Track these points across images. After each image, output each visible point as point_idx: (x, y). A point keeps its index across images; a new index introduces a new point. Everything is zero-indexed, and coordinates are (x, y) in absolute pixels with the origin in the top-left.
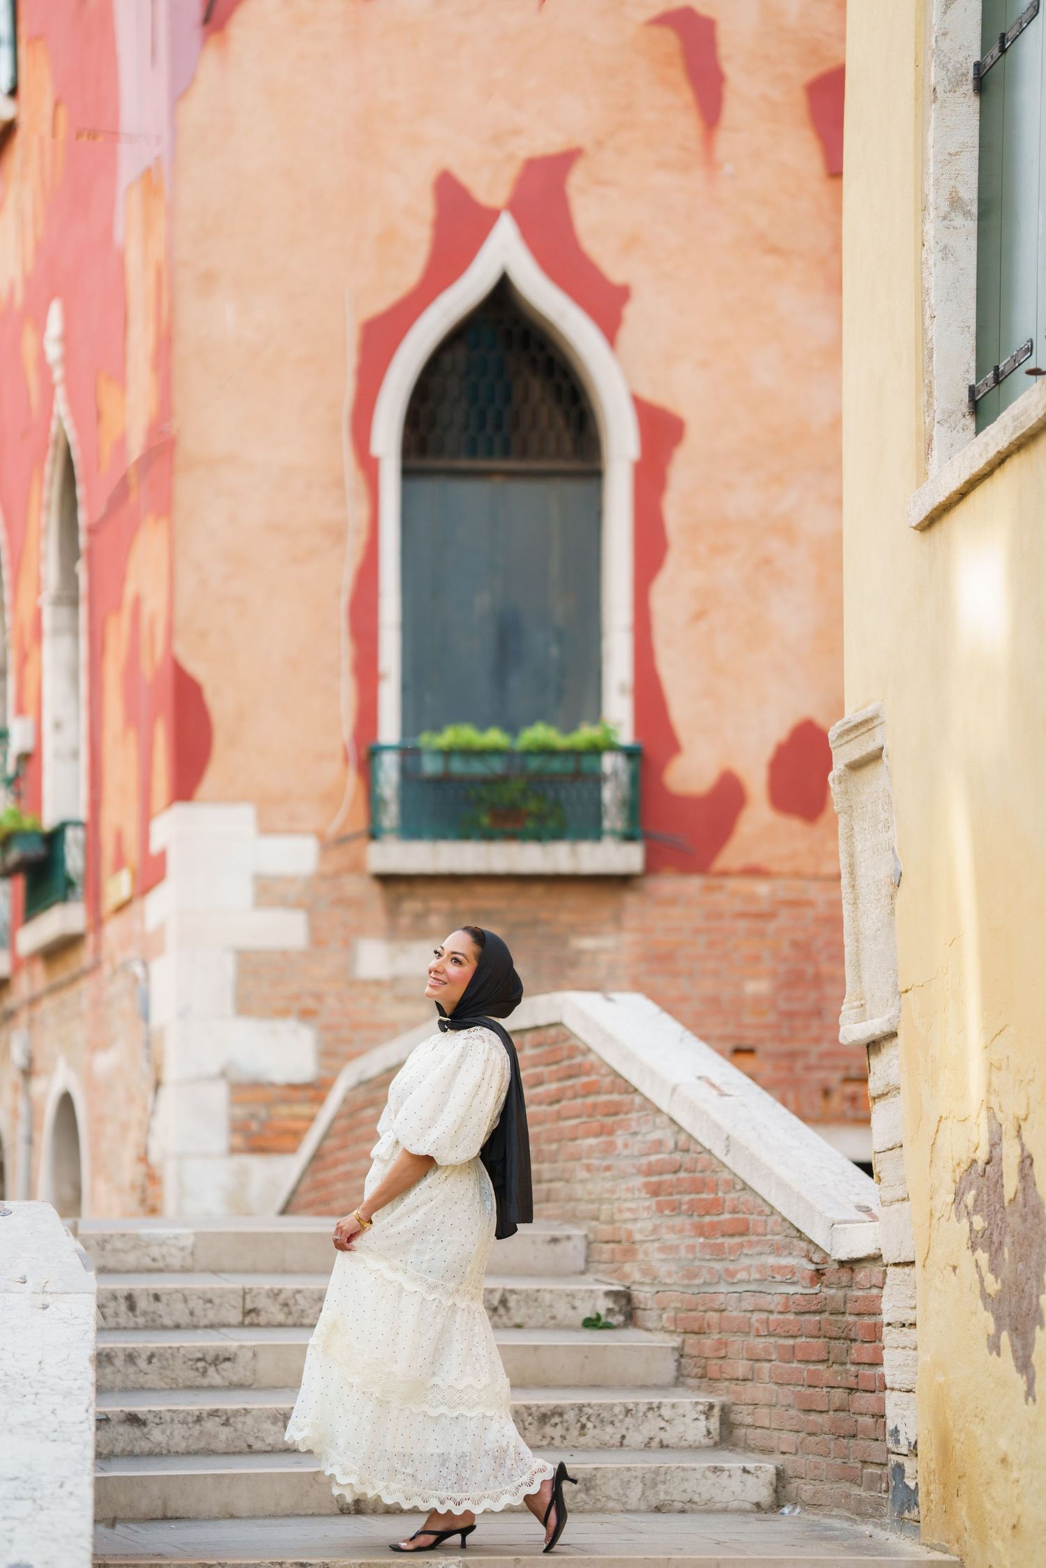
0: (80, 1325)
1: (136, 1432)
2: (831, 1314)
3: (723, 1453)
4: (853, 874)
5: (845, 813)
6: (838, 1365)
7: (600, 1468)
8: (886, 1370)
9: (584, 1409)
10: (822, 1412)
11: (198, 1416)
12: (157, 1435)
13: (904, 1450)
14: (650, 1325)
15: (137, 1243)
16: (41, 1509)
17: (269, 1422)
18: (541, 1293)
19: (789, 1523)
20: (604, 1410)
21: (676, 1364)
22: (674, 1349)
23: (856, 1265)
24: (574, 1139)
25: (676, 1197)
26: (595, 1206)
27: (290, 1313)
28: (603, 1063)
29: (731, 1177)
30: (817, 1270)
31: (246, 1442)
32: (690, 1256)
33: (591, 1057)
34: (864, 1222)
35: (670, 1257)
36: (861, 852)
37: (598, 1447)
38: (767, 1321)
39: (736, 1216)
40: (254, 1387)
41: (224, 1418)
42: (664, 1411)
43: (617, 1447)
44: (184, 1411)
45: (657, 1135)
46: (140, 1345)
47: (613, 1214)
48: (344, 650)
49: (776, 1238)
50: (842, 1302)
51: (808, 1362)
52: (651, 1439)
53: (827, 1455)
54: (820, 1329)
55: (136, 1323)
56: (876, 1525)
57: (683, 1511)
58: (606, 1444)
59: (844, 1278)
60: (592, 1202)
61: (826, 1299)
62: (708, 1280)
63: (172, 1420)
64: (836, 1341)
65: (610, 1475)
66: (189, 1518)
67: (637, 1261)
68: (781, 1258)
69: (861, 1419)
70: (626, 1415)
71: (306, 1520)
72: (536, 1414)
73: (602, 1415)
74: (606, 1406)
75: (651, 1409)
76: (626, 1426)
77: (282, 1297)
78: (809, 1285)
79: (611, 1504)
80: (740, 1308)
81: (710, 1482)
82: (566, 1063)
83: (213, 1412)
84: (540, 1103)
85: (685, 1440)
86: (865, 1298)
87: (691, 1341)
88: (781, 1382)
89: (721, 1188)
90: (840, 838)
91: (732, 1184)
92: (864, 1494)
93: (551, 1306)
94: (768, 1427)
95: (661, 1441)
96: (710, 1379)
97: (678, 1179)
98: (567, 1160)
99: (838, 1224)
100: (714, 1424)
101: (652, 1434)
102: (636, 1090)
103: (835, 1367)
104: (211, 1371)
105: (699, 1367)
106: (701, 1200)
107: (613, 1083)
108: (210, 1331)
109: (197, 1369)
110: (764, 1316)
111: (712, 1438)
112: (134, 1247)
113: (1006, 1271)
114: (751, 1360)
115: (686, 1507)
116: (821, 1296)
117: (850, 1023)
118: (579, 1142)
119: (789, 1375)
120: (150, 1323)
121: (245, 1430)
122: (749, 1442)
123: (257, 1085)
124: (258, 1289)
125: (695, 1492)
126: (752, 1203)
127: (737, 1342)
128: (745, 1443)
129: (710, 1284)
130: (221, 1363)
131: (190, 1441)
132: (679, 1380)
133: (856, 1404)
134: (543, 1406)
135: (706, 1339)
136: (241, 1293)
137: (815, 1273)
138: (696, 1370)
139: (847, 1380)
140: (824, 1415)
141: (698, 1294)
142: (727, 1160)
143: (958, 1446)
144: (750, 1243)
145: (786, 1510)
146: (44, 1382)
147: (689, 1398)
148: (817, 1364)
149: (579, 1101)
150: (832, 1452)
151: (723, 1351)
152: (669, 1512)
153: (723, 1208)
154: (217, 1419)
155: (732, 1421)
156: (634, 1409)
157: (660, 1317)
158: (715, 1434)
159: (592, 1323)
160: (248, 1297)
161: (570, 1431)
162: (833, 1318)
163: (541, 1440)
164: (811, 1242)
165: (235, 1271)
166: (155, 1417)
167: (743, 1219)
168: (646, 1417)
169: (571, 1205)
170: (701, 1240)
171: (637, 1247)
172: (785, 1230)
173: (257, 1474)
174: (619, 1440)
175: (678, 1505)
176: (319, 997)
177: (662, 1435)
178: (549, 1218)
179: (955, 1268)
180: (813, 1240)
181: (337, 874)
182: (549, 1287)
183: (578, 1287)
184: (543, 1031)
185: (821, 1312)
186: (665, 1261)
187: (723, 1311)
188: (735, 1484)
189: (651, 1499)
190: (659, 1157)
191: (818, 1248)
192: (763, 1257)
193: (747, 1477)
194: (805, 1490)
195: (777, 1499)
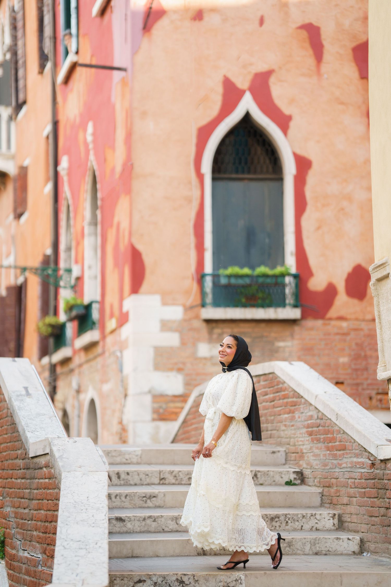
0: (102, 483)
1: (122, 524)
2: (378, 480)
3: (340, 532)
4: (380, 318)
5: (376, 297)
6: (382, 499)
7: (294, 538)
9: (287, 515)
10: (376, 517)
11: (144, 518)
12: (129, 525)
14: (310, 484)
15: (121, 453)
16: (89, 552)
17: (170, 520)
18: (269, 472)
19: (366, 559)
20: (295, 516)
21: (320, 499)
22: (319, 493)
23: (387, 461)
24: (280, 415)
25: (318, 436)
26: (288, 440)
27: (177, 480)
28: (290, 387)
29: (338, 429)
30: (372, 463)
31: (162, 528)
32: (324, 458)
33: (285, 385)
34: (389, 445)
35: (317, 458)
36: (382, 310)
37: (293, 530)
38: (354, 482)
39: (341, 443)
40: (164, 507)
41: (154, 519)
42: (317, 516)
43: (300, 530)
44: (139, 516)
45: (311, 413)
46: (122, 491)
47: (295, 443)
49: (356, 451)
50: (382, 475)
51: (370, 498)
52: (313, 527)
53: (379, 533)
54: (374, 485)
55: (120, 483)
57: (326, 555)
58: (295, 529)
59: (383, 466)
60: (287, 438)
61: (376, 474)
62: (331, 467)
63: (135, 520)
64: (381, 490)
65: (298, 541)
66: (141, 557)
67: (305, 460)
68: (359, 459)
70: (303, 518)
71: (185, 558)
72: (269, 517)
73: (294, 518)
74: (295, 515)
75: (312, 515)
76: (303, 522)
77: (174, 474)
78: (370, 469)
79: (299, 552)
80: (344, 477)
81: (335, 543)
82: (276, 387)
83: (150, 517)
84: (267, 402)
85: (325, 527)
86: (390, 474)
87: (326, 490)
88: (361, 505)
89: (335, 433)
90: (375, 305)
91: (339, 431)
93: (273, 477)
94: (356, 522)
95: (316, 528)
96: (334, 504)
97: (319, 430)
98: (277, 423)
99: (380, 446)
100: (336, 521)
101: (313, 525)
102: (302, 397)
103: (381, 500)
104: (148, 501)
105: (329, 500)
106: (328, 437)
107: (294, 394)
108: (147, 486)
109: (143, 501)
110: (353, 480)
111: (335, 527)
112: (119, 455)
114: (349, 497)
115: (327, 553)
116: (375, 473)
117: (381, 372)
118: (281, 416)
119: (364, 503)
120: (126, 483)
121: (162, 523)
122: (349, 528)
123: (162, 396)
124: (165, 470)
125: (330, 547)
126: (347, 438)
127: (343, 490)
128: (348, 528)
129: (332, 469)
130: (152, 498)
131: (141, 527)
132: (322, 505)
133: (389, 514)
134: (272, 514)
135: (332, 489)
136: (159, 472)
137: (371, 464)
138: (328, 501)
139: (386, 505)
140: (377, 518)
141: (328, 472)
142: (337, 423)
144: (347, 453)
145: (365, 554)
146: (89, 505)
147: (326, 511)
148: (374, 498)
149: (281, 401)
150: (381, 532)
151: (338, 494)
152: (321, 555)
153: (336, 440)
154: (151, 519)
155: (343, 520)
156: (306, 516)
157: (314, 481)
158: (336, 525)
159: (289, 483)
160: (161, 474)
161: (282, 524)
162: (379, 481)
163: (272, 527)
164: (369, 453)
165: (156, 464)
166: (128, 518)
167: (344, 444)
168: (311, 518)
169: (279, 439)
170: (328, 452)
171: (305, 455)
172: (360, 448)
173: (166, 540)
174: (301, 527)
175: (324, 552)
176: (184, 364)
177: (317, 525)
178: (271, 444)
180: (370, 452)
181: (190, 319)
182: (272, 470)
183: (283, 470)
184: (267, 376)
185: (374, 479)
186: (315, 460)
187: (338, 478)
188: (345, 544)
189: (313, 549)
190: (312, 421)
191: (372, 455)
192: (352, 459)
193: (349, 542)
194: (371, 546)
195: (362, 550)
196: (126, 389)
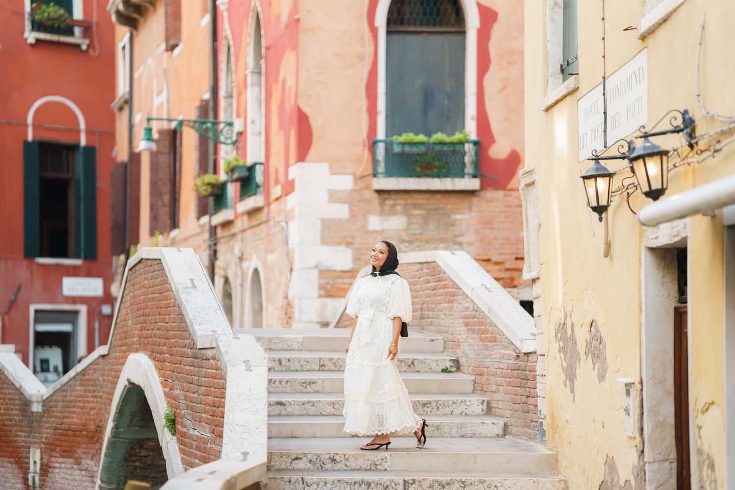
1: (282, 408)
2: (522, 371)
3: (487, 417)
4: (528, 223)
7: (443, 422)
8: (538, 390)
9: (438, 401)
11: (303, 403)
12: (289, 409)
13: (543, 417)
14: (465, 372)
15: (283, 340)
17: (328, 405)
18: (426, 360)
19: (508, 441)
20: (446, 402)
21: (473, 386)
22: (472, 380)
23: (529, 354)
24: (440, 304)
26: (447, 328)
27: (336, 366)
28: (450, 278)
29: (490, 321)
30: (517, 355)
31: (320, 412)
32: (478, 348)
33: (446, 275)
34: (533, 339)
35: (472, 348)
37: (443, 415)
38: (502, 372)
39: (492, 335)
40: (323, 392)
41: (312, 404)
42: (466, 403)
43: (450, 415)
45: (467, 305)
46: (283, 377)
47: (453, 332)
48: (364, 103)
49: (506, 343)
50: (525, 366)
51: (514, 387)
53: (520, 418)
54: (518, 376)
56: (534, 442)
57: (471, 437)
58: (446, 414)
59: (526, 359)
60: (446, 327)
61: (520, 365)
62: (483, 357)
63: (294, 404)
64: (523, 380)
65: (446, 425)
66: (300, 437)
67: (461, 349)
68: (506, 351)
69: (530, 406)
70: (453, 404)
71: (340, 439)
72: (421, 403)
73: (445, 404)
75: (462, 402)
76: (453, 407)
77: (333, 361)
78: (515, 360)
79: (446, 435)
80: (493, 367)
81: (481, 427)
82: (437, 276)
83: (309, 401)
84: (429, 290)
85: (474, 412)
86: (532, 366)
87: (478, 378)
88: (506, 393)
89: (488, 325)
91: (491, 324)
92: (531, 432)
93: (430, 365)
94: (502, 408)
95: (466, 413)
96: (484, 391)
97: (474, 321)
98: (438, 311)
99: (524, 340)
100: (485, 407)
101: (462, 411)
102: (460, 288)
103: (523, 389)
104: (308, 387)
106: (481, 329)
107: (453, 285)
108: (308, 372)
109: (303, 386)
110: (501, 370)
111: (482, 412)
113: (568, 360)
114: (497, 385)
117: (526, 273)
118: (442, 305)
119: (509, 391)
120: (287, 370)
121: (320, 408)
122: (496, 413)
124: (325, 357)
125: (475, 430)
126: (497, 331)
127: (493, 379)
129: (484, 359)
130: (312, 384)
131: (301, 411)
132: (474, 392)
133: (529, 401)
134: (424, 401)
135: (483, 377)
136: (319, 359)
138: (479, 388)
139: (526, 393)
140: (520, 405)
141: (480, 361)
142: (488, 315)
143: (556, 416)
144: (497, 345)
145: (507, 437)
146: (251, 395)
147: (477, 398)
148: (517, 387)
149: (442, 290)
150: (522, 417)
151: (488, 381)
152: (466, 437)
153: (488, 332)
154: (310, 404)
155: (491, 406)
156: (456, 402)
157: (468, 369)
158: (485, 411)
160: (321, 361)
161: (434, 409)
162: (522, 372)
163: (424, 412)
164: (515, 346)
165: (317, 351)
166: (288, 403)
167: (494, 336)
168: (461, 404)
169: (439, 327)
170: (481, 343)
171: (460, 344)
172: (507, 341)
173: (323, 423)
174: (451, 412)
175: (470, 435)
176: (353, 237)
177: (466, 411)
178: (432, 331)
179: (555, 358)
182: (430, 357)
183: (439, 358)
184: (430, 264)
185: (519, 370)
186: (470, 349)
187: (488, 368)
188: (489, 428)
189: (460, 433)
190: (468, 312)
191: (517, 348)
192: (501, 350)
193: (494, 425)
194: (513, 430)
195: (504, 433)
196: (292, 264)
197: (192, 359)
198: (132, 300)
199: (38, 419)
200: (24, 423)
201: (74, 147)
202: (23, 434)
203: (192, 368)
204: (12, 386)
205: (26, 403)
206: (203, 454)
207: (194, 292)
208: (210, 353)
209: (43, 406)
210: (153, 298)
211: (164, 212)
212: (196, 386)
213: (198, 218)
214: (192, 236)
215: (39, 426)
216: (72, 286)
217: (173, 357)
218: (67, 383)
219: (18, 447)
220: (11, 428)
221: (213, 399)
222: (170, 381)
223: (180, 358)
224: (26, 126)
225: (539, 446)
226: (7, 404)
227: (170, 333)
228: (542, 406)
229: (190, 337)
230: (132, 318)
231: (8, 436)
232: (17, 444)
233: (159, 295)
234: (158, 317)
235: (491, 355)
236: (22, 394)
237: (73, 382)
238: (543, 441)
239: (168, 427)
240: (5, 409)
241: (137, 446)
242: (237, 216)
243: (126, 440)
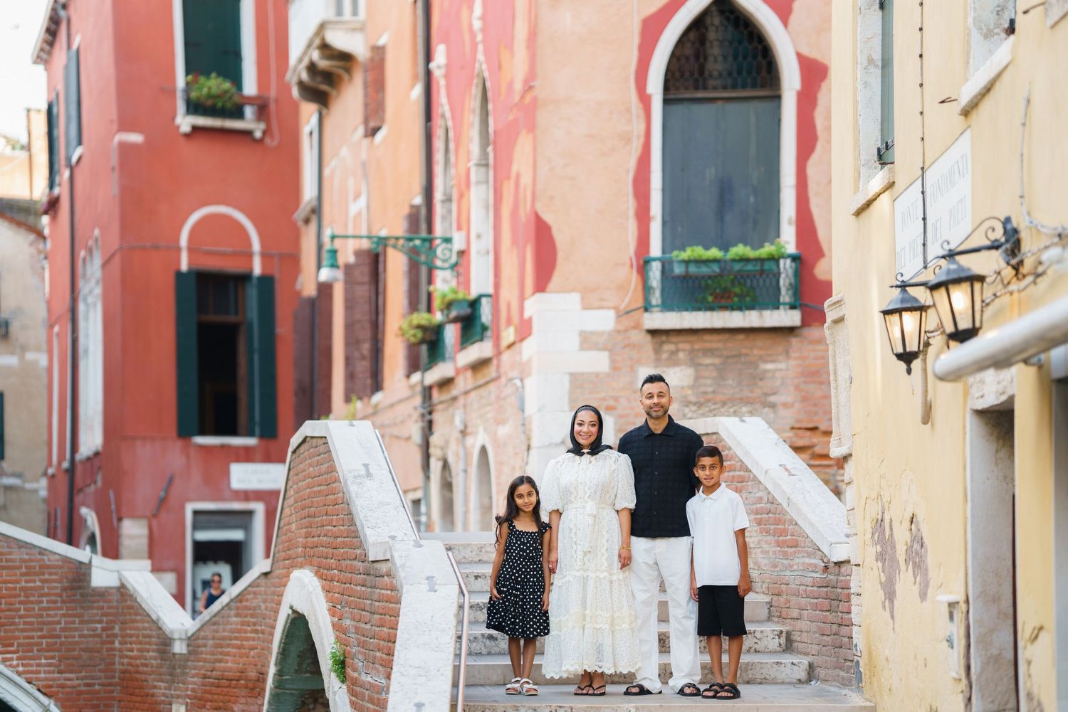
2: (832, 588)
3: (786, 655)
8: (853, 615)
10: (828, 635)
13: (859, 654)
14: (757, 590)
19: (814, 689)
21: (768, 610)
22: (767, 602)
23: (841, 564)
28: (737, 456)
29: (790, 518)
33: (732, 452)
34: (847, 543)
35: (766, 556)
36: (839, 364)
38: (806, 590)
39: (793, 537)
42: (756, 634)
45: (760, 494)
48: (630, 205)
49: (810, 549)
50: (836, 582)
51: (822, 611)
52: (750, 648)
53: (830, 656)
54: (827, 595)
56: (849, 690)
57: (761, 683)
59: (837, 570)
61: (829, 580)
62: (781, 569)
64: (833, 601)
68: (810, 559)
69: (844, 639)
78: (822, 573)
80: (795, 583)
81: (774, 669)
85: (768, 648)
86: (844, 580)
87: (775, 599)
88: (812, 620)
89: (787, 523)
91: (790, 522)
92: (845, 675)
94: (806, 642)
95: (755, 649)
96: (782, 618)
97: (769, 517)
99: (833, 544)
100: (783, 640)
101: (751, 646)
102: (750, 471)
103: (833, 613)
106: (778, 528)
107: (741, 466)
110: (805, 587)
111: (782, 648)
113: (887, 572)
114: (799, 609)
115: (763, 681)
116: (828, 578)
117: (835, 447)
119: (815, 616)
122: (798, 649)
125: (767, 673)
126: (799, 532)
127: (794, 600)
129: (782, 571)
132: (769, 619)
133: (842, 632)
135: (782, 598)
137: (825, 567)
138: (777, 613)
139: (838, 620)
140: (829, 637)
141: (777, 575)
142: (787, 509)
143: (873, 652)
144: (799, 552)
145: (813, 682)
147: (771, 627)
148: (826, 611)
150: (832, 655)
151: (788, 604)
153: (788, 533)
155: (791, 639)
157: (761, 587)
158: (783, 646)
162: (832, 590)
164: (823, 553)
167: (796, 539)
170: (779, 548)
172: (812, 546)
175: (759, 681)
179: (872, 569)
180: (823, 551)
184: (710, 436)
185: (828, 587)
186: (763, 558)
187: (788, 584)
188: (788, 670)
189: (745, 677)
190: (761, 505)
191: (826, 556)
192: (804, 558)
193: (795, 665)
194: (821, 672)
195: (810, 677)
196: (529, 439)
197: (364, 576)
198: (296, 495)
199: (182, 663)
200: (162, 670)
201: (243, 279)
202: (162, 685)
203: (363, 589)
204: (147, 618)
205: (165, 642)
206: (376, 708)
207: (368, 483)
208: (383, 568)
209: (188, 645)
210: (320, 491)
211: (363, 366)
212: (368, 614)
213: (408, 376)
214: (401, 401)
215: (184, 674)
216: (244, 476)
217: (343, 573)
218: (219, 612)
219: (156, 703)
220: (148, 676)
221: (388, 630)
222: (339, 607)
223: (350, 575)
224: (179, 249)
225: (854, 695)
226: (141, 643)
227: (339, 540)
228: (859, 638)
229: (360, 545)
230: (296, 521)
231: (143, 688)
232: (154, 698)
233: (325, 487)
234: (325, 517)
235: (791, 566)
236: (160, 629)
237: (225, 612)
238: (859, 689)
239: (335, 671)
240: (139, 650)
241: (311, 700)
242: (458, 371)
243: (294, 692)
